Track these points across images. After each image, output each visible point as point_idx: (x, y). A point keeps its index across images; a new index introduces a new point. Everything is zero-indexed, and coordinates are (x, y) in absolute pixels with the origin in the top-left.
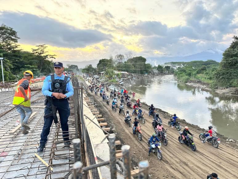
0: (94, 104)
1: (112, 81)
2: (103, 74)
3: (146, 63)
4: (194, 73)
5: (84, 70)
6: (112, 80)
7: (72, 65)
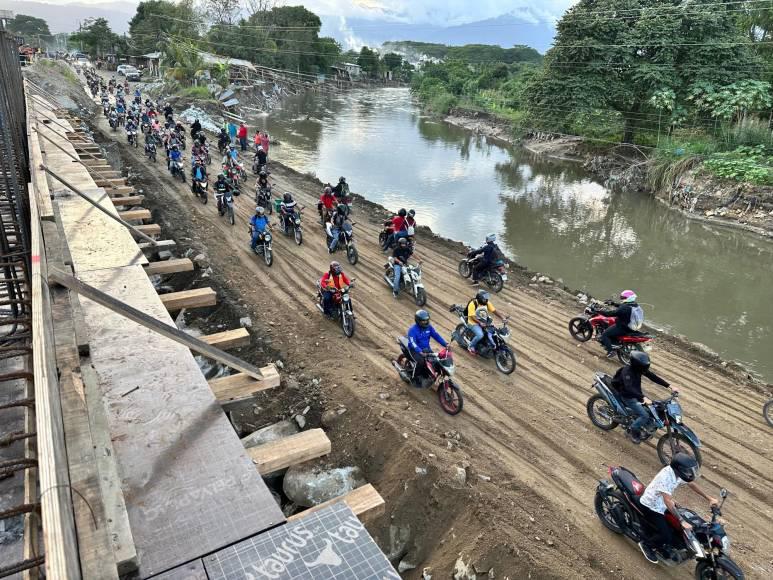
0: (125, 173)
1: (195, 94)
2: (156, 61)
3: (321, 35)
4: (471, 83)
5: (73, 38)
6: (195, 88)
7: (18, 16)
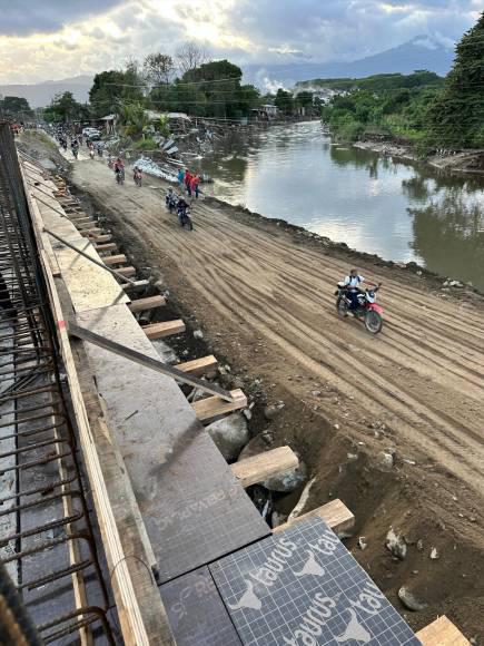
1: (143, 146)
2: (111, 122)
3: (242, 84)
4: (376, 110)
5: (47, 111)
6: (143, 141)
7: (7, 98)
